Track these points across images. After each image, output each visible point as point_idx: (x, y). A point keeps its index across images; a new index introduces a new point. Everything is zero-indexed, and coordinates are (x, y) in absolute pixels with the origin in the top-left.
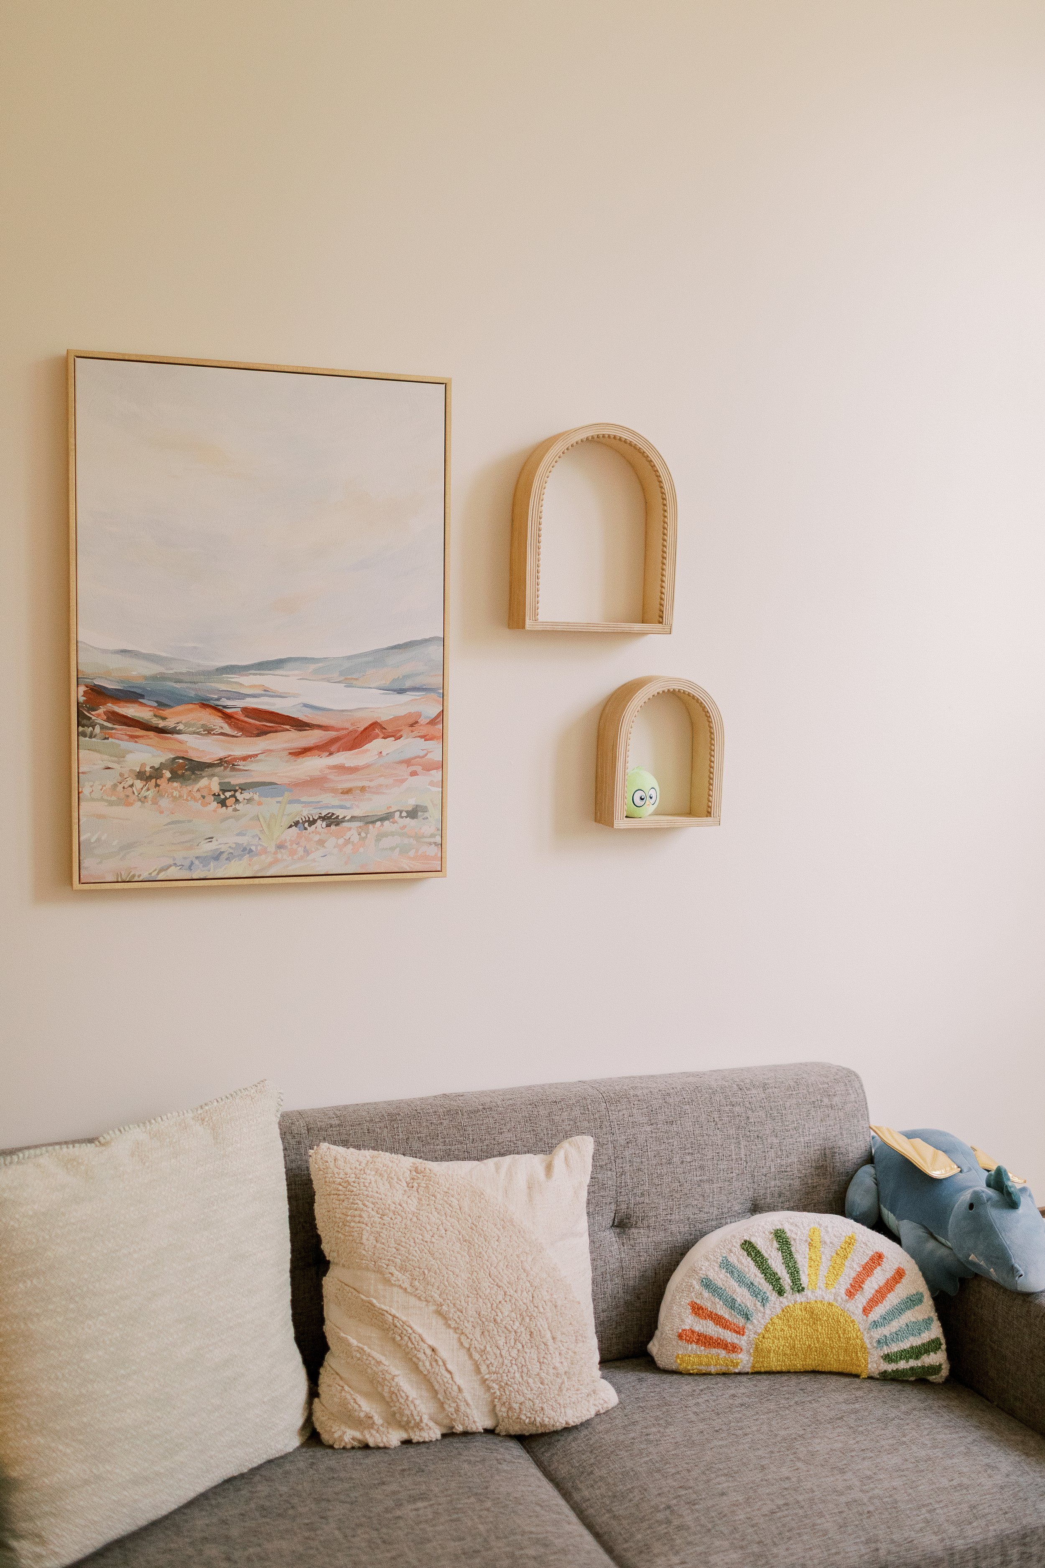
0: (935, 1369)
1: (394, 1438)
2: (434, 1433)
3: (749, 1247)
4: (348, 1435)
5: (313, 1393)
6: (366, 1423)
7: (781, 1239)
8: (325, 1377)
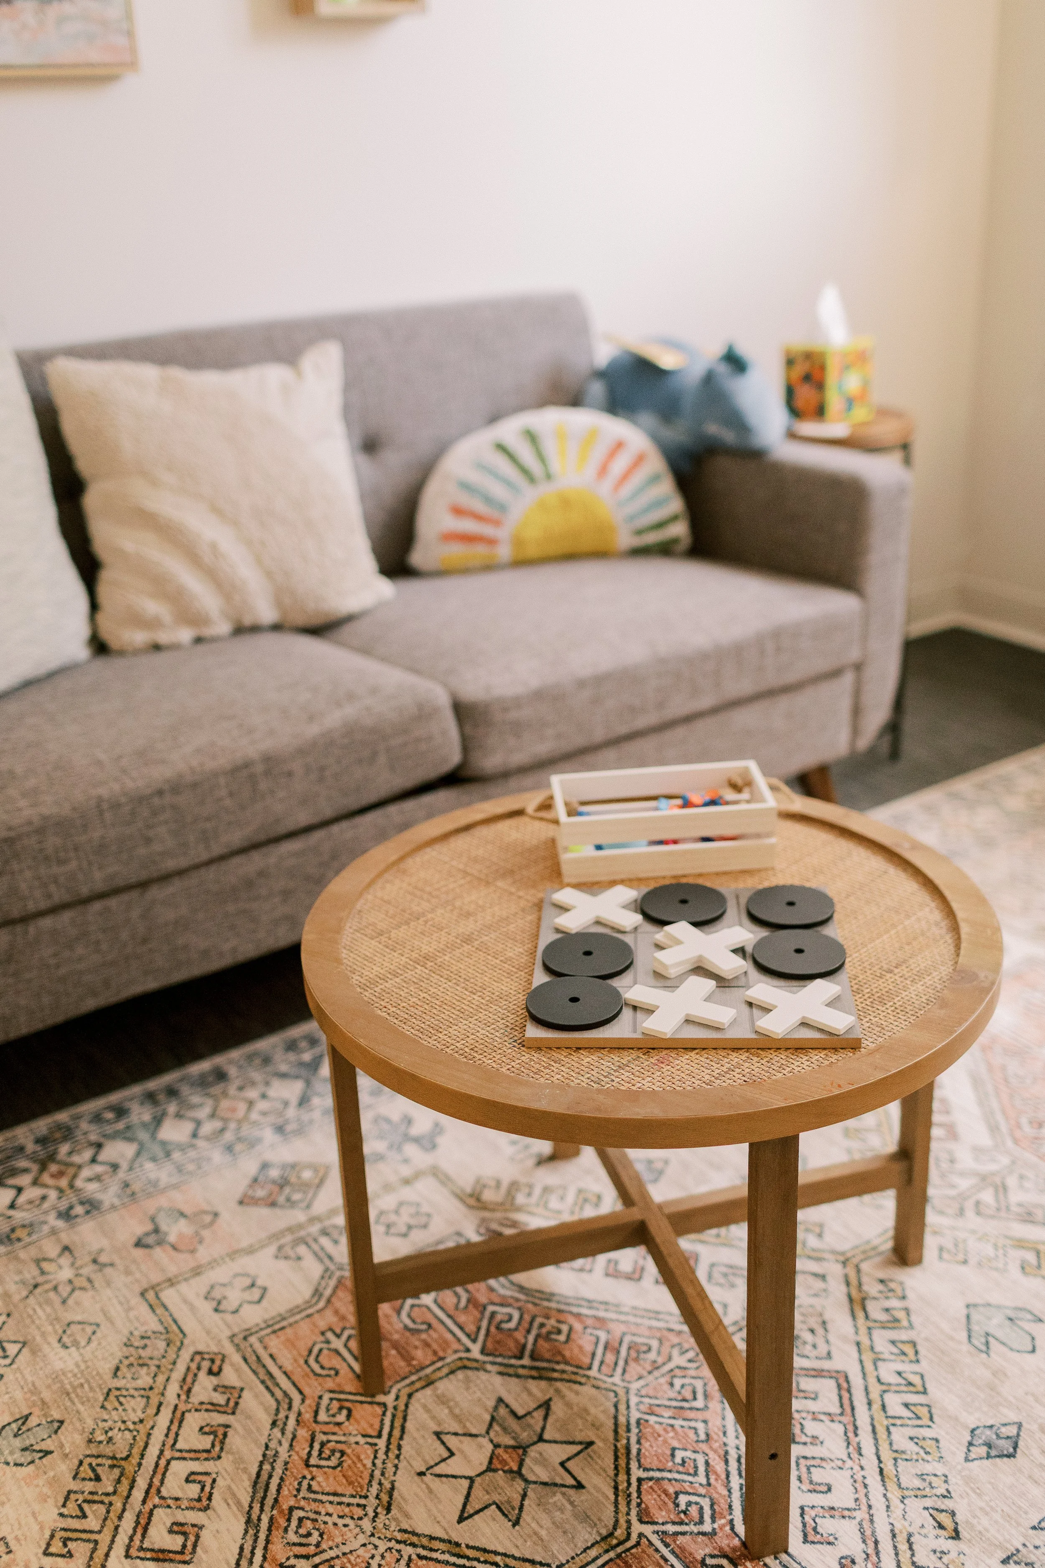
0: (675, 541)
1: (185, 635)
2: (223, 628)
3: (501, 448)
4: (139, 637)
5: (94, 606)
6: (153, 624)
7: (531, 437)
8: (104, 590)
